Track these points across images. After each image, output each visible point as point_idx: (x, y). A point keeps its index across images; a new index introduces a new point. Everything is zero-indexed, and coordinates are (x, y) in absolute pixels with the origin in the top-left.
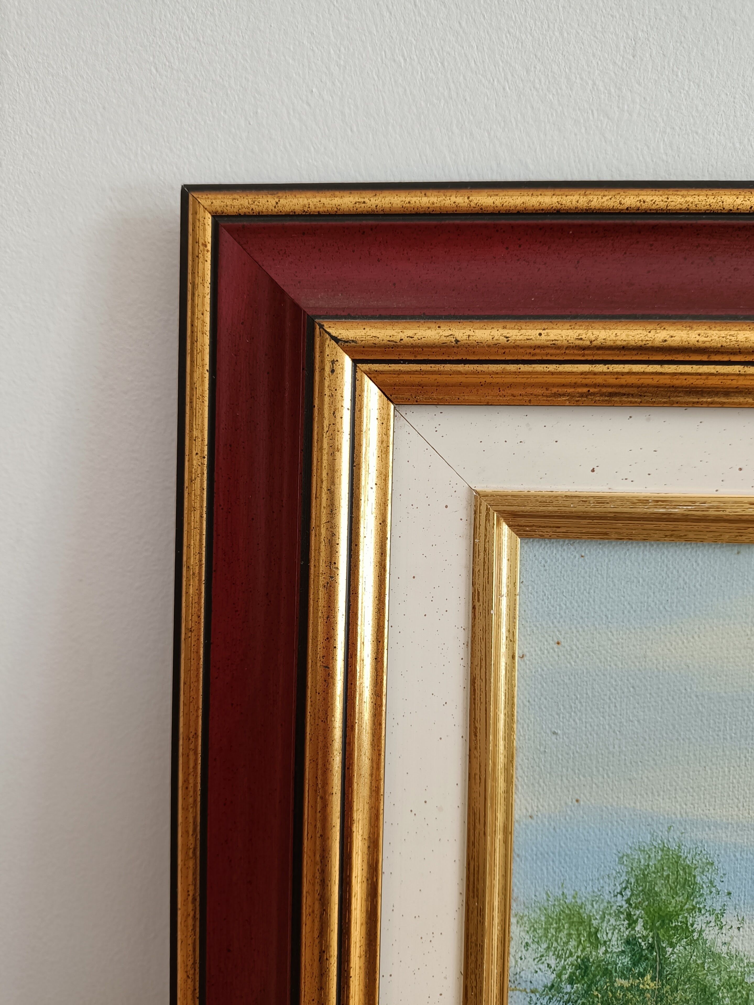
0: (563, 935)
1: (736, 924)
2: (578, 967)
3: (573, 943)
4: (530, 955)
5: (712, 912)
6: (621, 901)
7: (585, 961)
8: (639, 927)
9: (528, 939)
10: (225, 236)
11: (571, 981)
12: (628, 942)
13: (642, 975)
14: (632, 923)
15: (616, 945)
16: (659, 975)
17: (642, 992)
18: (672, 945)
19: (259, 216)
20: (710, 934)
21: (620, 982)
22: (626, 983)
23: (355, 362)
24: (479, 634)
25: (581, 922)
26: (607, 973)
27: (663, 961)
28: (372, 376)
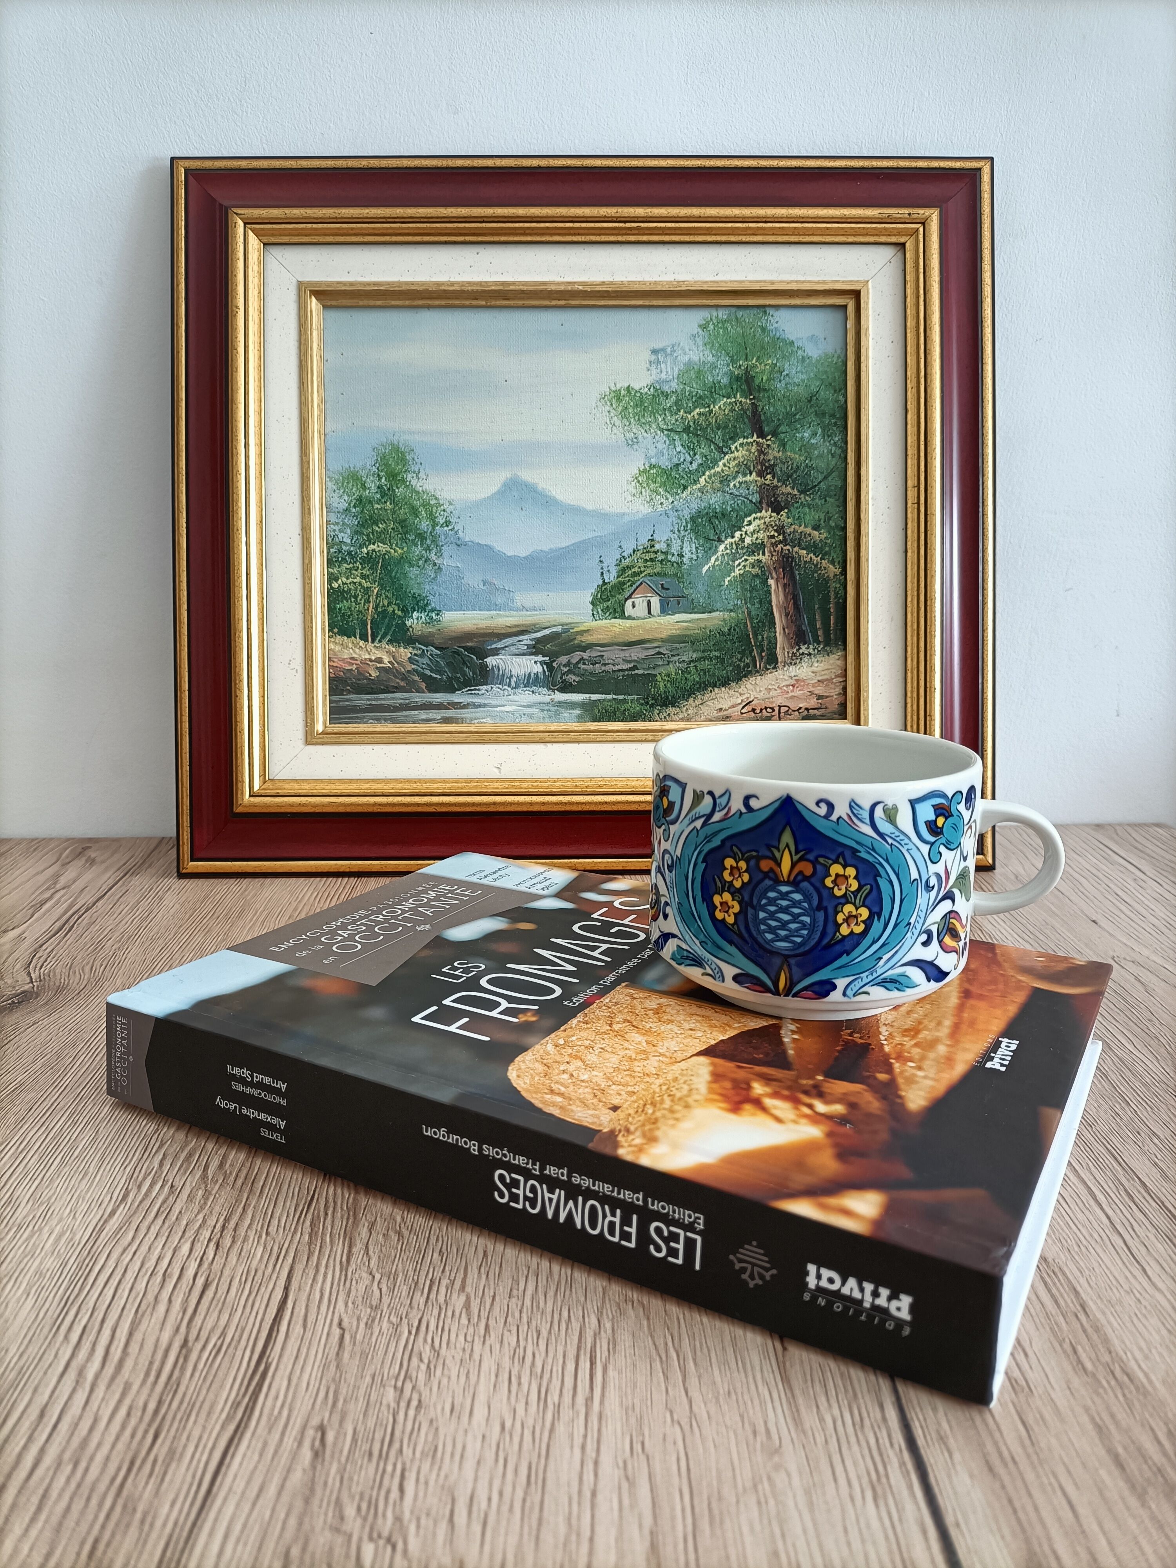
0: (350, 485)
1: (425, 477)
2: (357, 500)
3: (354, 489)
4: (336, 495)
5: (414, 472)
6: (374, 469)
7: (361, 497)
8: (383, 480)
9: (335, 488)
10: (190, 178)
11: (355, 507)
12: (378, 488)
13: (386, 502)
14: (380, 479)
15: (374, 489)
16: (393, 502)
17: (386, 510)
18: (398, 488)
19: (205, 169)
20: (414, 482)
21: (376, 506)
22: (379, 507)
23: (245, 224)
24: (303, 342)
25: (358, 479)
26: (370, 502)
27: (395, 496)
28: (253, 230)
